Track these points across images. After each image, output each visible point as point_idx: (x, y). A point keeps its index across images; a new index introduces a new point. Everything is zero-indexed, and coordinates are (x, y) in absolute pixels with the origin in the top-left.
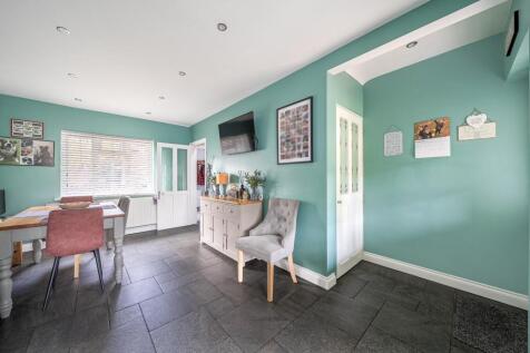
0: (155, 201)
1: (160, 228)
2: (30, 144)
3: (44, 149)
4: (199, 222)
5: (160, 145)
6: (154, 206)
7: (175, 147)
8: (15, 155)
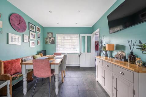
0: (79, 56)
1: (81, 66)
2: (50, 38)
3: (53, 40)
4: (95, 66)
5: (81, 35)
6: (79, 58)
7: (86, 35)
8: (48, 42)
